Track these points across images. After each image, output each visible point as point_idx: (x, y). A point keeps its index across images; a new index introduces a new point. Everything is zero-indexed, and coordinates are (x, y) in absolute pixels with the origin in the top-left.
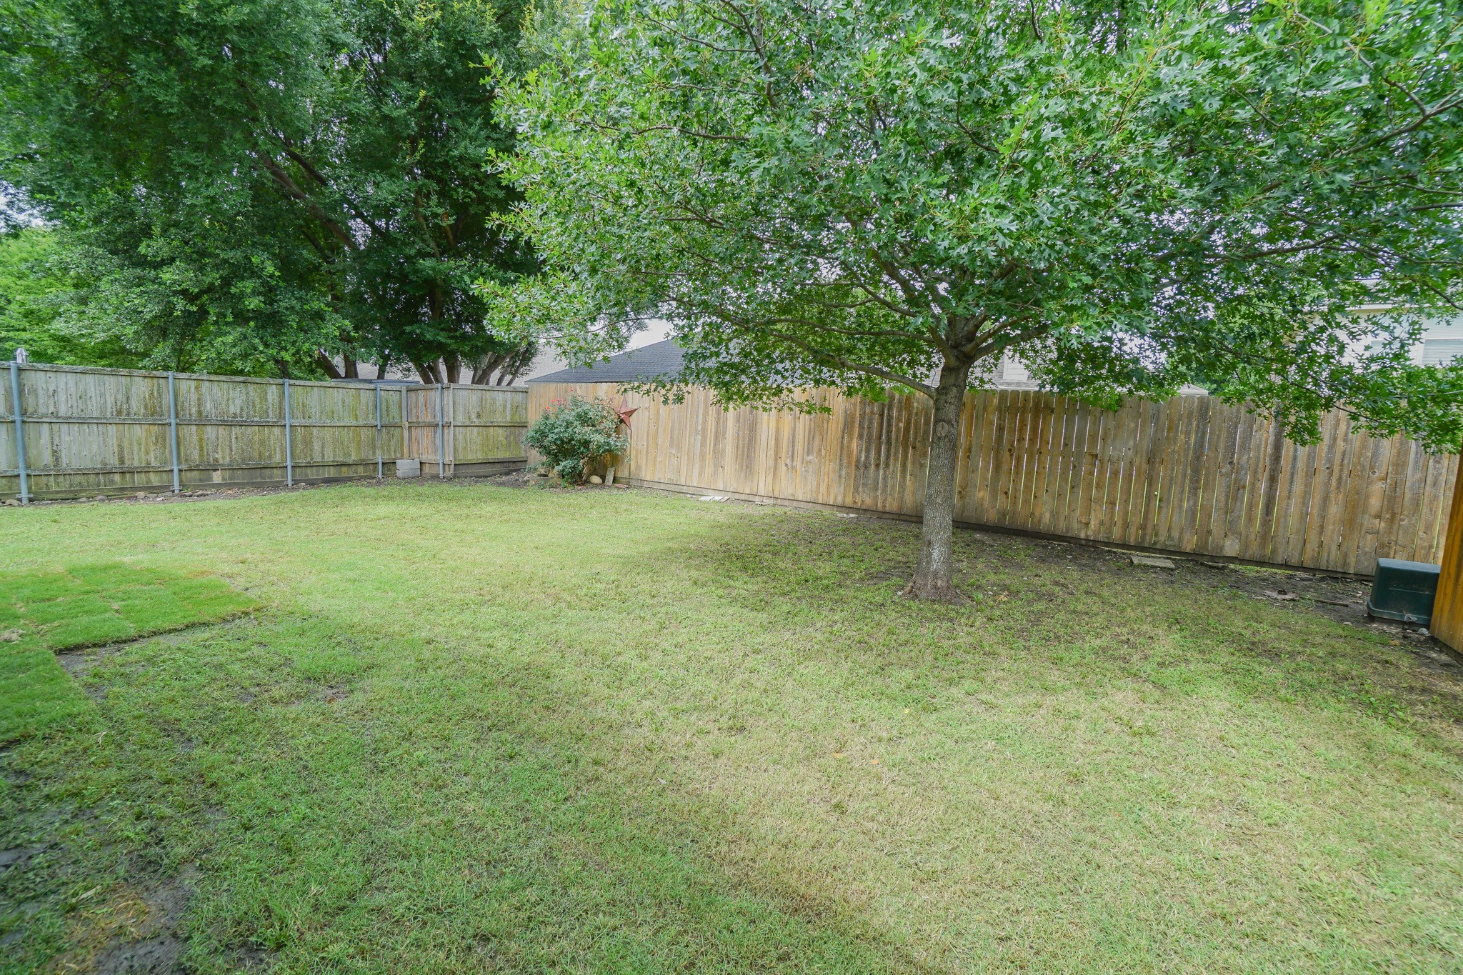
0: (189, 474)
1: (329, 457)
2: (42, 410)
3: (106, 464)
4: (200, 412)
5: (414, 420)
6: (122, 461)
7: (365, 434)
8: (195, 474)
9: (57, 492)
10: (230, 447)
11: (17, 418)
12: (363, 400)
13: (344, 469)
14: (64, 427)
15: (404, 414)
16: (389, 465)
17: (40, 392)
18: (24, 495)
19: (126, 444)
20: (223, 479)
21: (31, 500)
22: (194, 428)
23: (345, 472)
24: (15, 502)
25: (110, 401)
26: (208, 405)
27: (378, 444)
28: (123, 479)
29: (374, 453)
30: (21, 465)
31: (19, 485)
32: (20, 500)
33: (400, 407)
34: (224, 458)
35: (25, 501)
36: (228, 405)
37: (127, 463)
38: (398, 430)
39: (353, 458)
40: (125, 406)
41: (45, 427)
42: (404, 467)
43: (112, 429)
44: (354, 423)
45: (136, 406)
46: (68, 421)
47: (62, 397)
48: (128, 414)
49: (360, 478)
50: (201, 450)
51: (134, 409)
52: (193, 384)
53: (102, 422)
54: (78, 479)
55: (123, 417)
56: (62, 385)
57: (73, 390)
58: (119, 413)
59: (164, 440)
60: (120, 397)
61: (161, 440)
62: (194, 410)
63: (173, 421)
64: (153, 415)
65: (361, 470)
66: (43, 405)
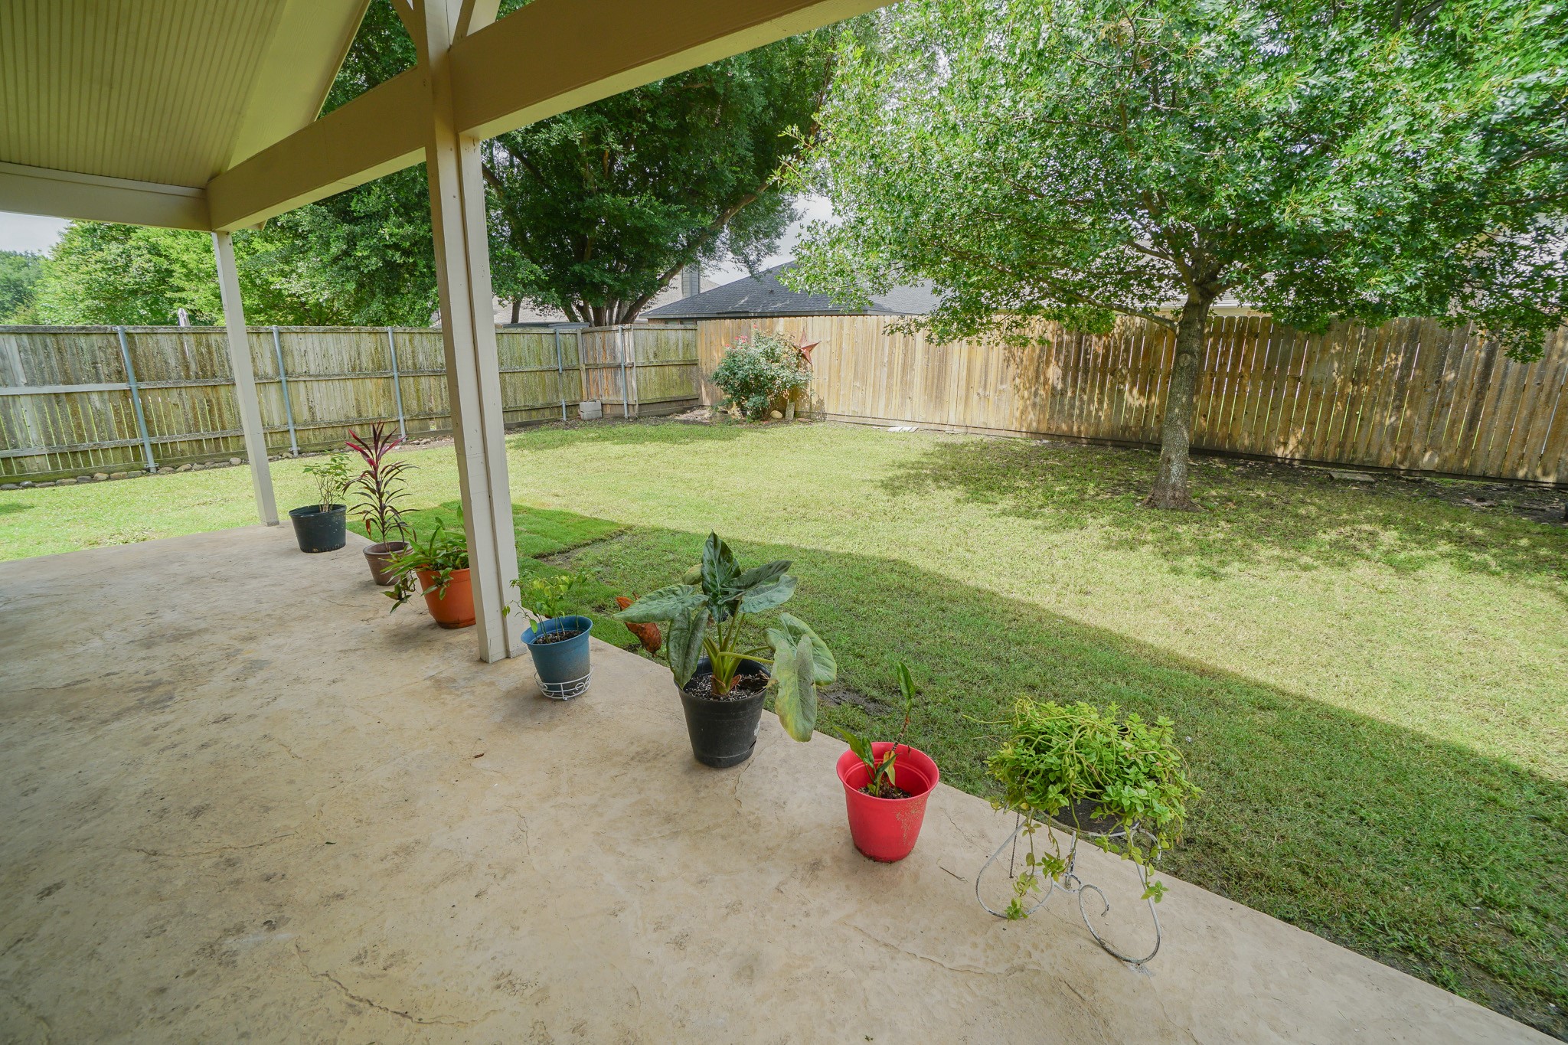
0: (411, 423)
1: (521, 402)
2: (298, 370)
3: (348, 417)
4: (414, 364)
5: (591, 362)
6: (360, 415)
7: (549, 377)
8: (416, 422)
9: (317, 445)
10: (441, 396)
11: (283, 379)
12: (545, 345)
13: (534, 413)
14: (315, 384)
15: (581, 356)
16: (573, 407)
17: (295, 353)
18: (295, 449)
19: (362, 398)
20: (438, 427)
21: (300, 453)
22: (411, 379)
23: (535, 416)
24: (290, 455)
25: (346, 358)
26: (421, 357)
27: (560, 387)
28: (362, 430)
29: (558, 396)
30: (290, 422)
31: (290, 439)
32: (292, 453)
33: (577, 350)
34: (437, 407)
35: (296, 454)
36: (436, 356)
37: (364, 415)
38: (577, 372)
39: (540, 402)
40: (357, 362)
41: (302, 385)
42: (587, 408)
43: (349, 383)
44: (539, 368)
45: (366, 363)
46: (318, 378)
47: (311, 356)
48: (360, 370)
49: (548, 421)
50: (419, 401)
51: (364, 365)
52: (407, 337)
53: (342, 377)
54: (329, 432)
55: (356, 372)
56: (310, 346)
57: (318, 349)
58: (354, 369)
59: (390, 392)
60: (352, 353)
61: (387, 392)
62: (410, 362)
63: (396, 374)
64: (379, 369)
65: (547, 413)
66: (298, 365)
